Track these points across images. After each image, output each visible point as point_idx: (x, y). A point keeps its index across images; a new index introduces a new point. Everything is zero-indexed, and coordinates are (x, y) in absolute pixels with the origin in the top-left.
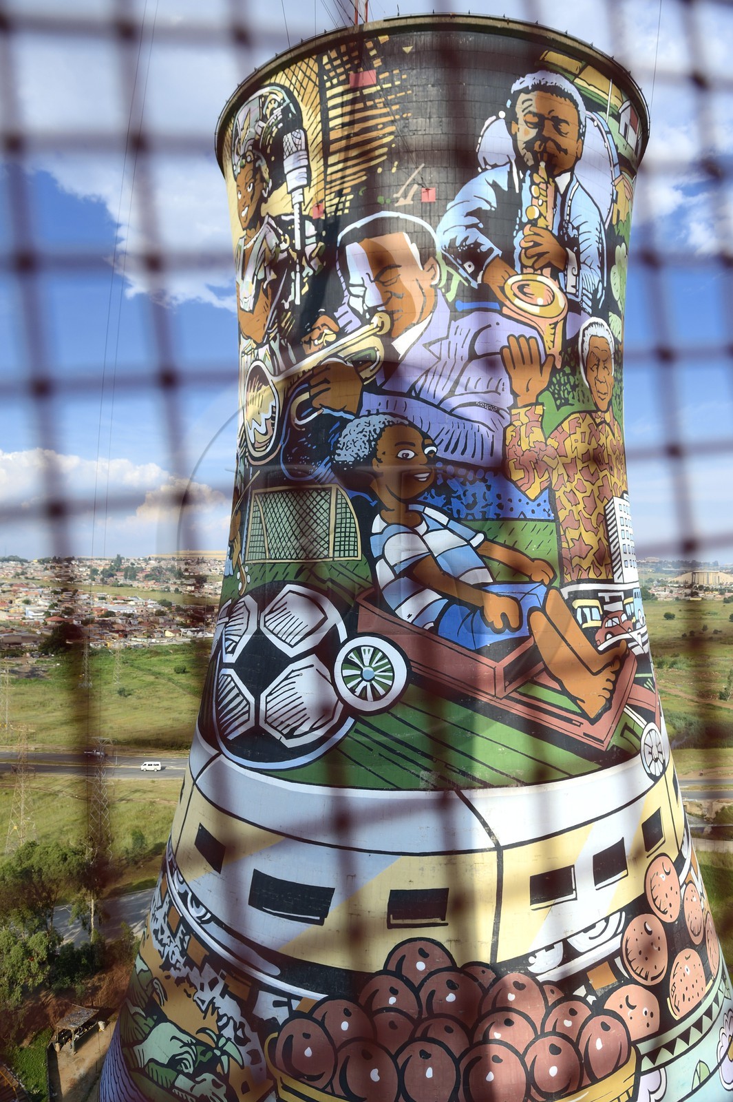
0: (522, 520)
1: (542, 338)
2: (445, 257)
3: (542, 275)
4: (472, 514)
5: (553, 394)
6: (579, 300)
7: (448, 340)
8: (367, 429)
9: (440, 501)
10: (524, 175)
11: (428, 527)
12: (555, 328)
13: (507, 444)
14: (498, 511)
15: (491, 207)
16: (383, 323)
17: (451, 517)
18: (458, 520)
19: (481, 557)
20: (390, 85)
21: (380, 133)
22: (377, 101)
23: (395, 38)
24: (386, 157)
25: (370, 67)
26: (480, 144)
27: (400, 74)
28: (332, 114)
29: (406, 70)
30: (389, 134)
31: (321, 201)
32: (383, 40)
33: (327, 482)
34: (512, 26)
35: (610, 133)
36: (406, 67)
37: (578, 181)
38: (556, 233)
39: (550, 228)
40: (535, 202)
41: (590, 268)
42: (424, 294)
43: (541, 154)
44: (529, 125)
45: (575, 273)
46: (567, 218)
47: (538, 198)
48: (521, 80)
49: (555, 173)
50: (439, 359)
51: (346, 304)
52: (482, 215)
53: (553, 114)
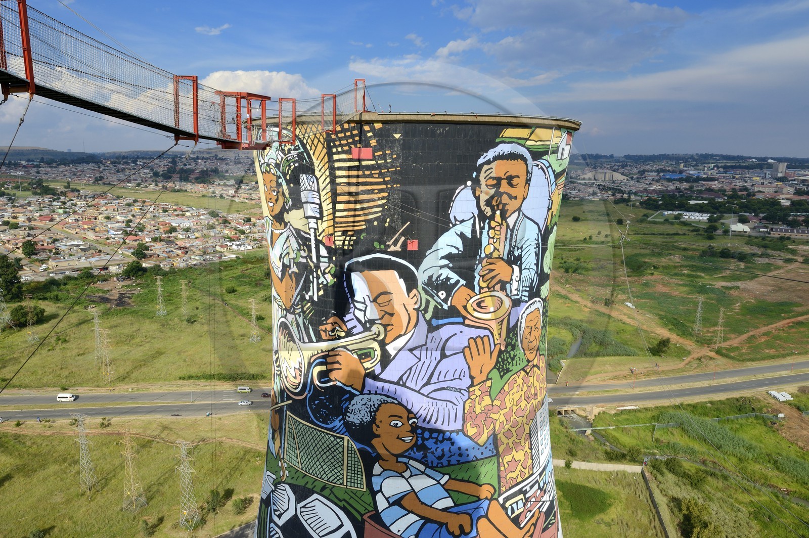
0: (475, 461)
1: (492, 334)
2: (424, 289)
3: (494, 291)
4: (442, 463)
5: (498, 369)
6: (519, 296)
7: (426, 347)
8: (369, 403)
9: (419, 455)
10: (484, 224)
11: (411, 473)
12: (501, 324)
13: (466, 412)
14: (459, 458)
15: (459, 251)
16: (379, 332)
17: (427, 466)
18: (432, 468)
19: (447, 490)
20: (383, 161)
21: (376, 196)
22: (373, 172)
23: (387, 126)
24: (380, 214)
25: (367, 145)
26: (452, 207)
27: (391, 154)
28: (338, 173)
29: (396, 151)
30: (383, 198)
31: (331, 235)
32: (378, 126)
33: (341, 433)
34: (480, 119)
35: (550, 166)
36: (396, 149)
37: (523, 214)
38: (505, 257)
39: (501, 256)
40: (491, 241)
41: (529, 269)
42: (409, 314)
43: (498, 206)
44: (489, 187)
45: (518, 279)
46: (513, 244)
47: (493, 238)
48: (484, 156)
49: (507, 216)
50: (420, 359)
51: (352, 313)
52: (452, 257)
53: (508, 174)
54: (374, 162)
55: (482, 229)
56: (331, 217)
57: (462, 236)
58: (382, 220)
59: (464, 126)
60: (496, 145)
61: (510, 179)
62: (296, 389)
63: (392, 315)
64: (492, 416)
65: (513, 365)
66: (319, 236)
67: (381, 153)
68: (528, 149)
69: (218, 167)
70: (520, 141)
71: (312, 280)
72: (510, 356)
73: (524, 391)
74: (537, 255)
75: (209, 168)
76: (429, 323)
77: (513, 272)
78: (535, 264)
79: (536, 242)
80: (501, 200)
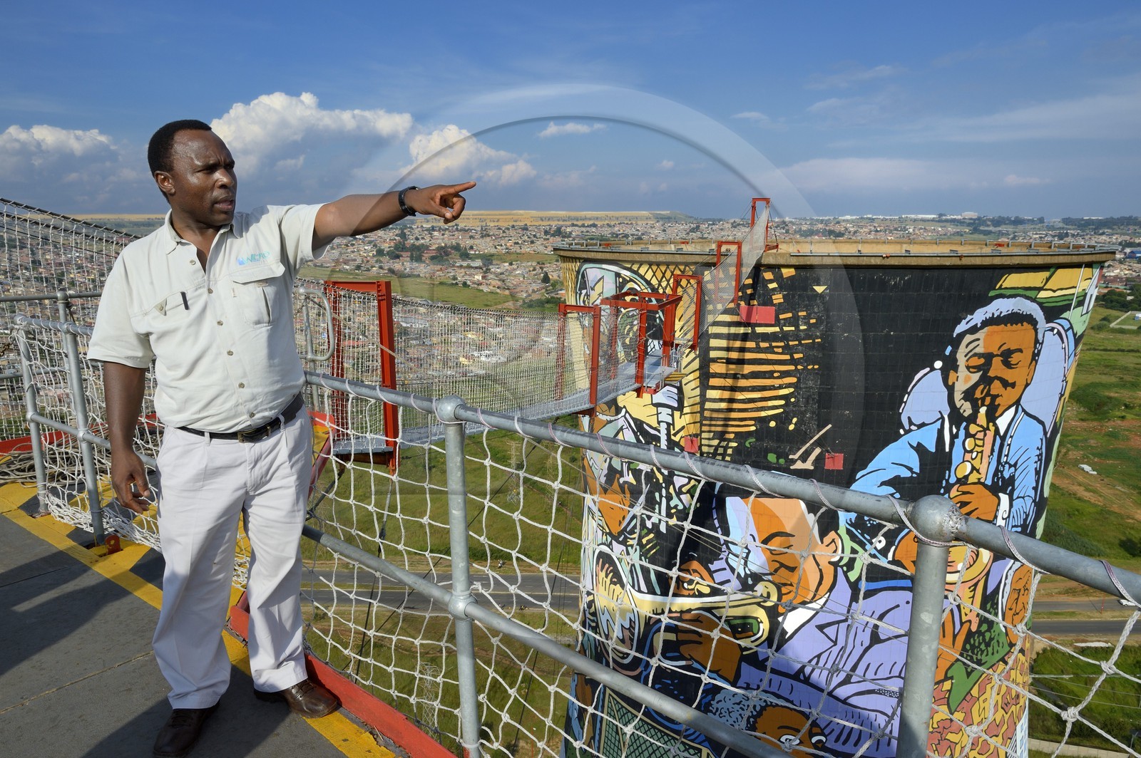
2: (848, 532)
7: (847, 623)
8: (745, 702)
10: (958, 430)
12: (974, 590)
15: (913, 472)
16: (769, 593)
20: (793, 328)
21: (777, 382)
22: (774, 344)
23: (803, 273)
24: (781, 410)
25: (767, 302)
26: (905, 403)
27: (808, 317)
28: (714, 343)
29: (816, 313)
30: (788, 386)
31: (696, 435)
32: (787, 273)
33: (697, 741)
34: (965, 262)
35: (1071, 327)
36: (816, 310)
37: (1024, 410)
38: (989, 482)
39: (982, 480)
40: (968, 456)
41: (1023, 498)
42: (820, 570)
43: (983, 399)
44: (971, 370)
45: (1005, 516)
46: (1004, 459)
47: (971, 451)
48: (967, 320)
49: (997, 415)
50: (835, 643)
51: (724, 560)
52: (899, 483)
53: (1004, 348)
54: (777, 329)
55: (954, 437)
56: (697, 408)
57: (919, 449)
58: (782, 419)
59: (936, 273)
60: (988, 301)
61: (1006, 356)
62: (623, 658)
63: (792, 569)
64: (950, 737)
65: (987, 655)
66: (675, 435)
67: (790, 315)
68: (1040, 305)
69: (460, 242)
70: (1028, 293)
71: (658, 499)
72: (984, 639)
73: (1002, 693)
74: (1037, 473)
75: (449, 244)
76: (854, 586)
77: (999, 504)
78: (1033, 488)
79: (1038, 452)
80: (989, 390)
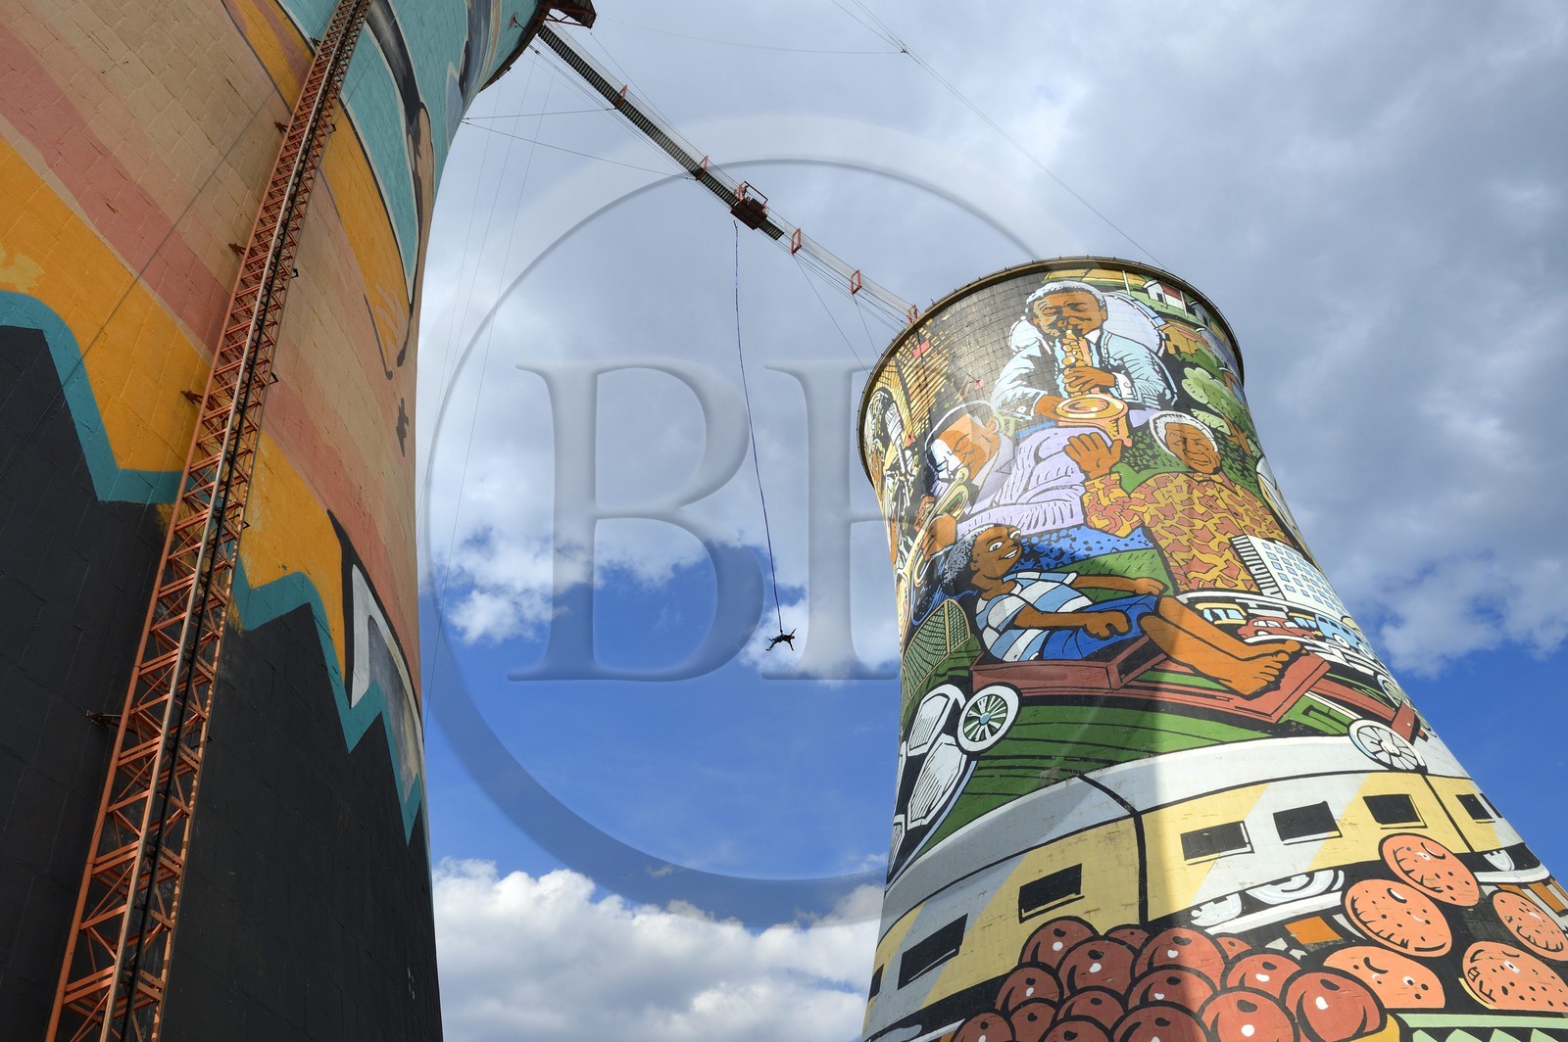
0: (1114, 553)
1: (1104, 432)
2: (1000, 413)
3: (1090, 393)
4: (1061, 563)
5: (1129, 464)
6: (1140, 401)
8: (964, 547)
10: (1054, 343)
11: (1022, 586)
12: (1116, 423)
13: (1085, 505)
14: (1087, 553)
15: (1030, 370)
16: (963, 474)
17: (1041, 571)
18: (1049, 571)
19: (1076, 589)
32: (929, 322)
35: (1137, 300)
37: (1109, 333)
38: (1097, 366)
39: (1089, 365)
40: (1071, 355)
41: (1147, 380)
43: (1066, 327)
44: (1048, 315)
45: (1129, 386)
46: (1107, 356)
47: (1072, 352)
48: (1032, 295)
49: (1084, 333)
50: (1010, 474)
52: (1024, 377)
53: (1069, 303)
55: (1054, 347)
57: (1030, 357)
60: (1043, 285)
61: (1074, 307)
64: (1134, 508)
65: (1156, 464)
72: (1145, 453)
74: (1159, 372)
76: (1013, 438)
77: (1116, 379)
79: (1149, 360)
